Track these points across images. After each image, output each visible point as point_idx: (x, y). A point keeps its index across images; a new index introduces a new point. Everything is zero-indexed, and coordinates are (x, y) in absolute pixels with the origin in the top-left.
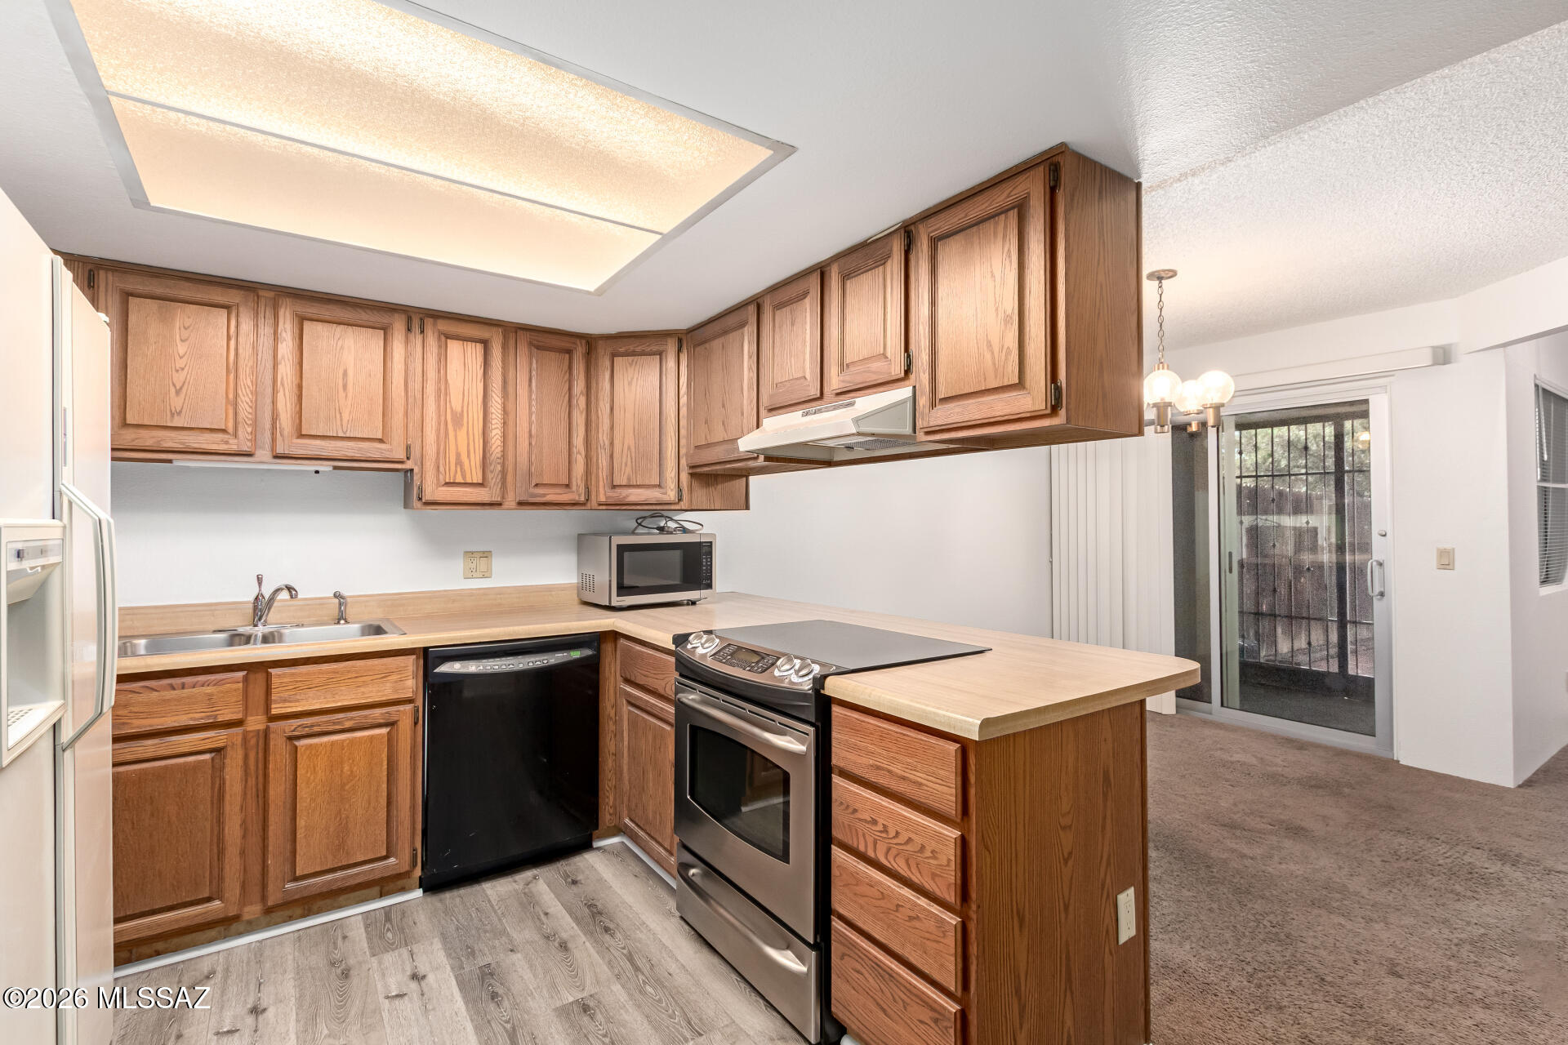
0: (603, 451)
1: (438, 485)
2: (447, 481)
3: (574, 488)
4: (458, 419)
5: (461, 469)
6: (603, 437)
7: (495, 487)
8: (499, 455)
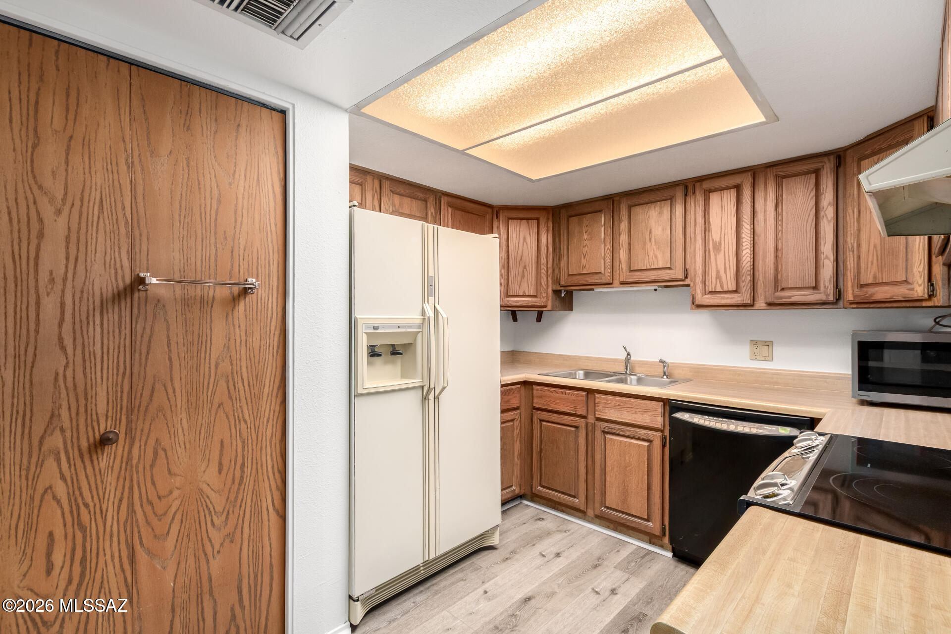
0: (851, 253)
1: (704, 293)
2: (710, 290)
3: (822, 288)
4: (717, 247)
5: (720, 281)
6: (851, 240)
7: (746, 293)
8: (749, 269)
